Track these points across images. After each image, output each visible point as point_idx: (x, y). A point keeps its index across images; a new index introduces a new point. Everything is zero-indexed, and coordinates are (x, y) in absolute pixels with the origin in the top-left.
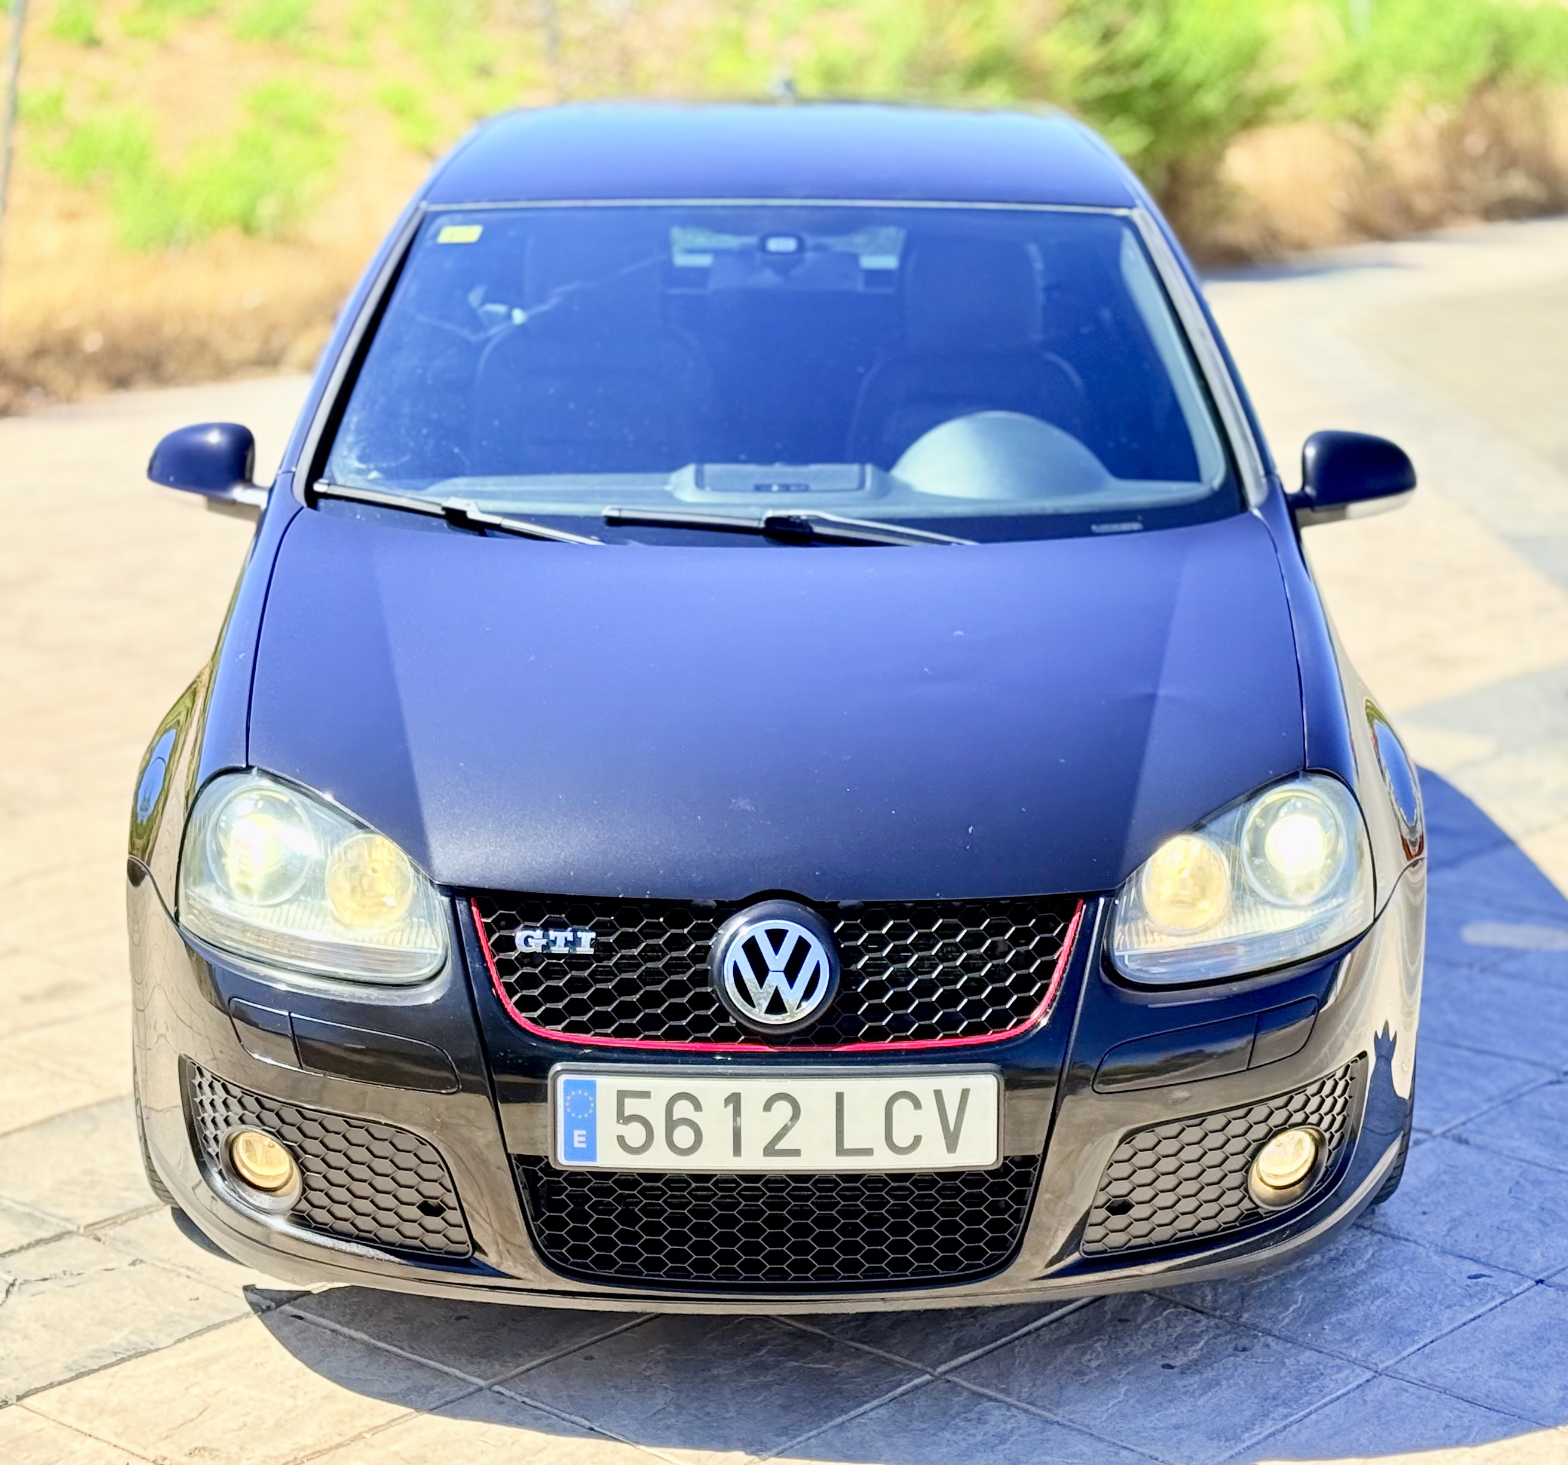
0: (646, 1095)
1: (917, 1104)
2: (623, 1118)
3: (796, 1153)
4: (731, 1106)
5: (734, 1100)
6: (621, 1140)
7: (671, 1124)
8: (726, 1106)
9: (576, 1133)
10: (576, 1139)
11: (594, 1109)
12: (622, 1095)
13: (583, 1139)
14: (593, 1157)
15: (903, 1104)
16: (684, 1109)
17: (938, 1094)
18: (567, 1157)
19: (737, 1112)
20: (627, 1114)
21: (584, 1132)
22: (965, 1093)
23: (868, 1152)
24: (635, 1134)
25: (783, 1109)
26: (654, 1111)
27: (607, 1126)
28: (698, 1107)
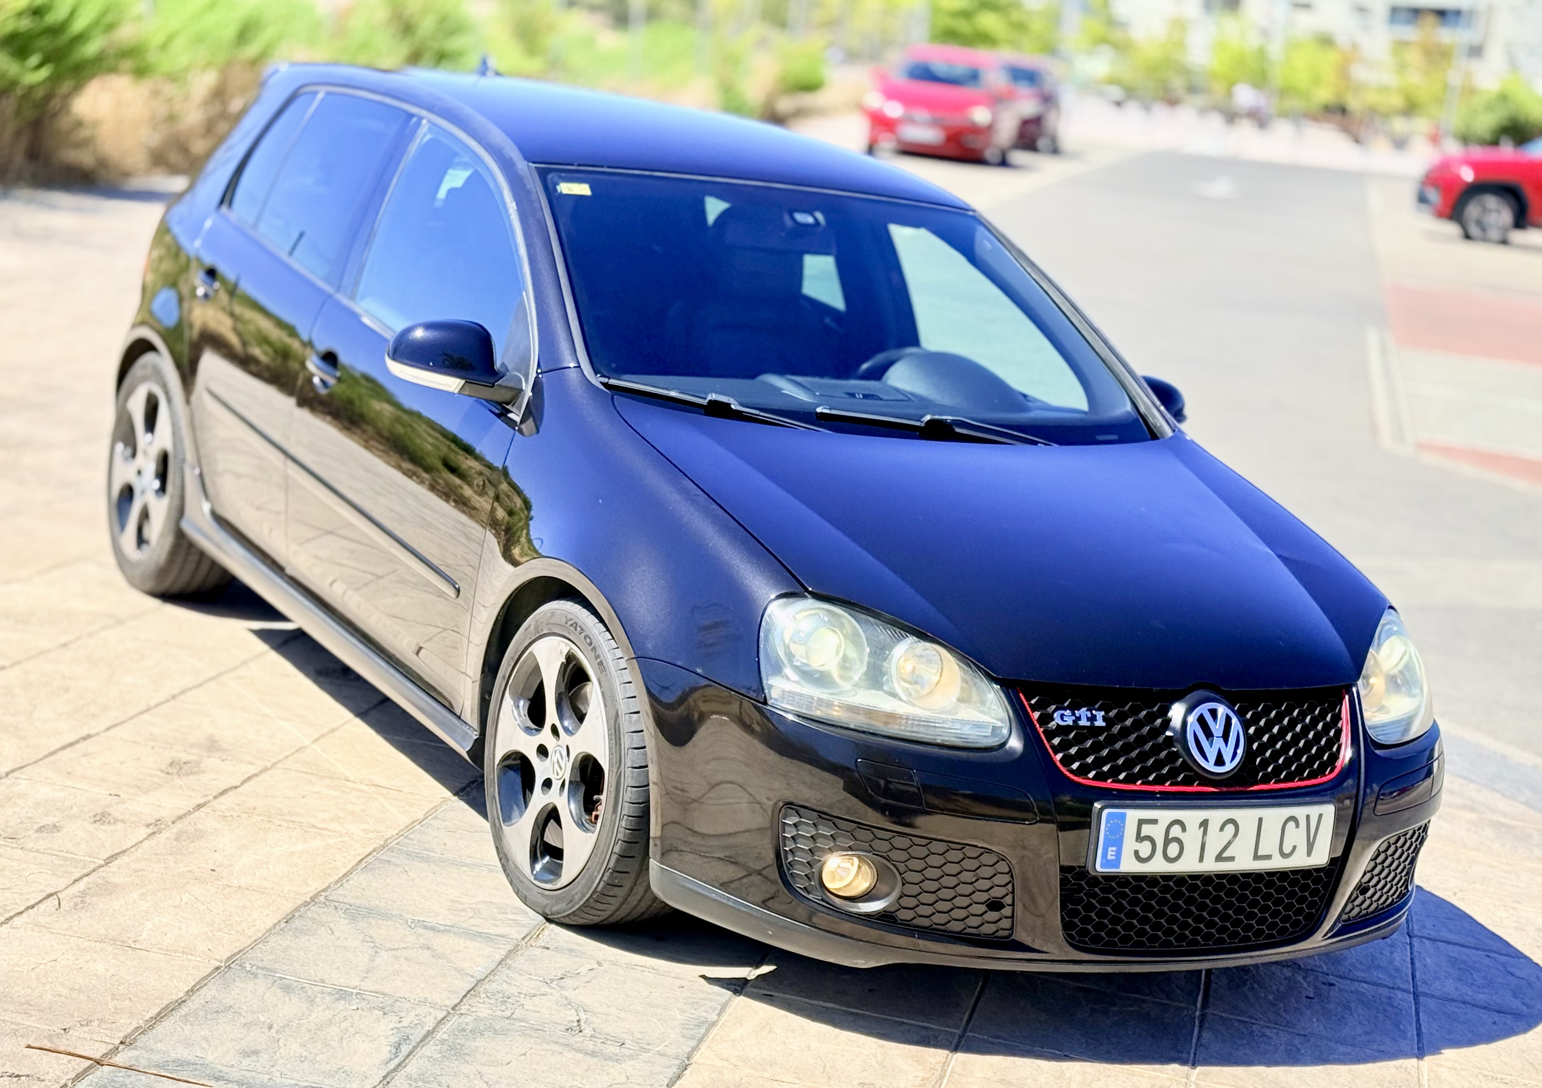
0: (1154, 822)
1: (1297, 826)
2: (1139, 838)
3: (1232, 859)
4: (1202, 829)
5: (1204, 824)
6: (1136, 853)
7: (1167, 841)
8: (1200, 827)
9: (1110, 849)
10: (1110, 853)
11: (1123, 832)
12: (1141, 822)
13: (1113, 853)
14: (1118, 866)
15: (1291, 824)
16: (1176, 831)
17: (1308, 817)
18: (1102, 867)
19: (1205, 833)
20: (1142, 835)
21: (1114, 849)
22: (1321, 816)
23: (1268, 857)
24: (1145, 849)
25: (1230, 828)
26: (1157, 832)
27: (1130, 843)
28: (1184, 829)
